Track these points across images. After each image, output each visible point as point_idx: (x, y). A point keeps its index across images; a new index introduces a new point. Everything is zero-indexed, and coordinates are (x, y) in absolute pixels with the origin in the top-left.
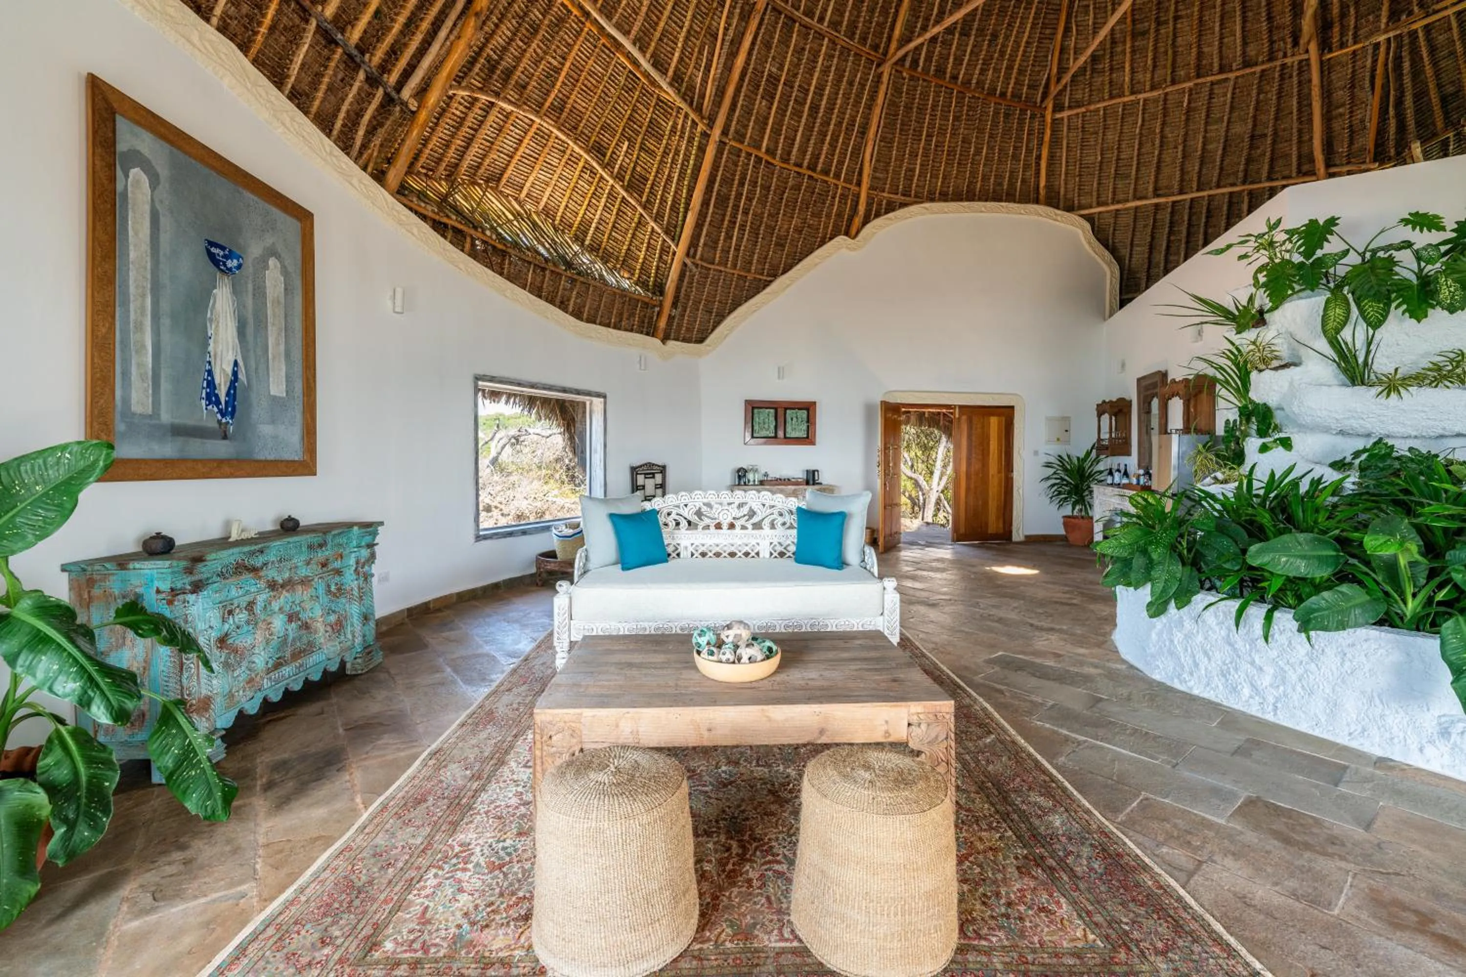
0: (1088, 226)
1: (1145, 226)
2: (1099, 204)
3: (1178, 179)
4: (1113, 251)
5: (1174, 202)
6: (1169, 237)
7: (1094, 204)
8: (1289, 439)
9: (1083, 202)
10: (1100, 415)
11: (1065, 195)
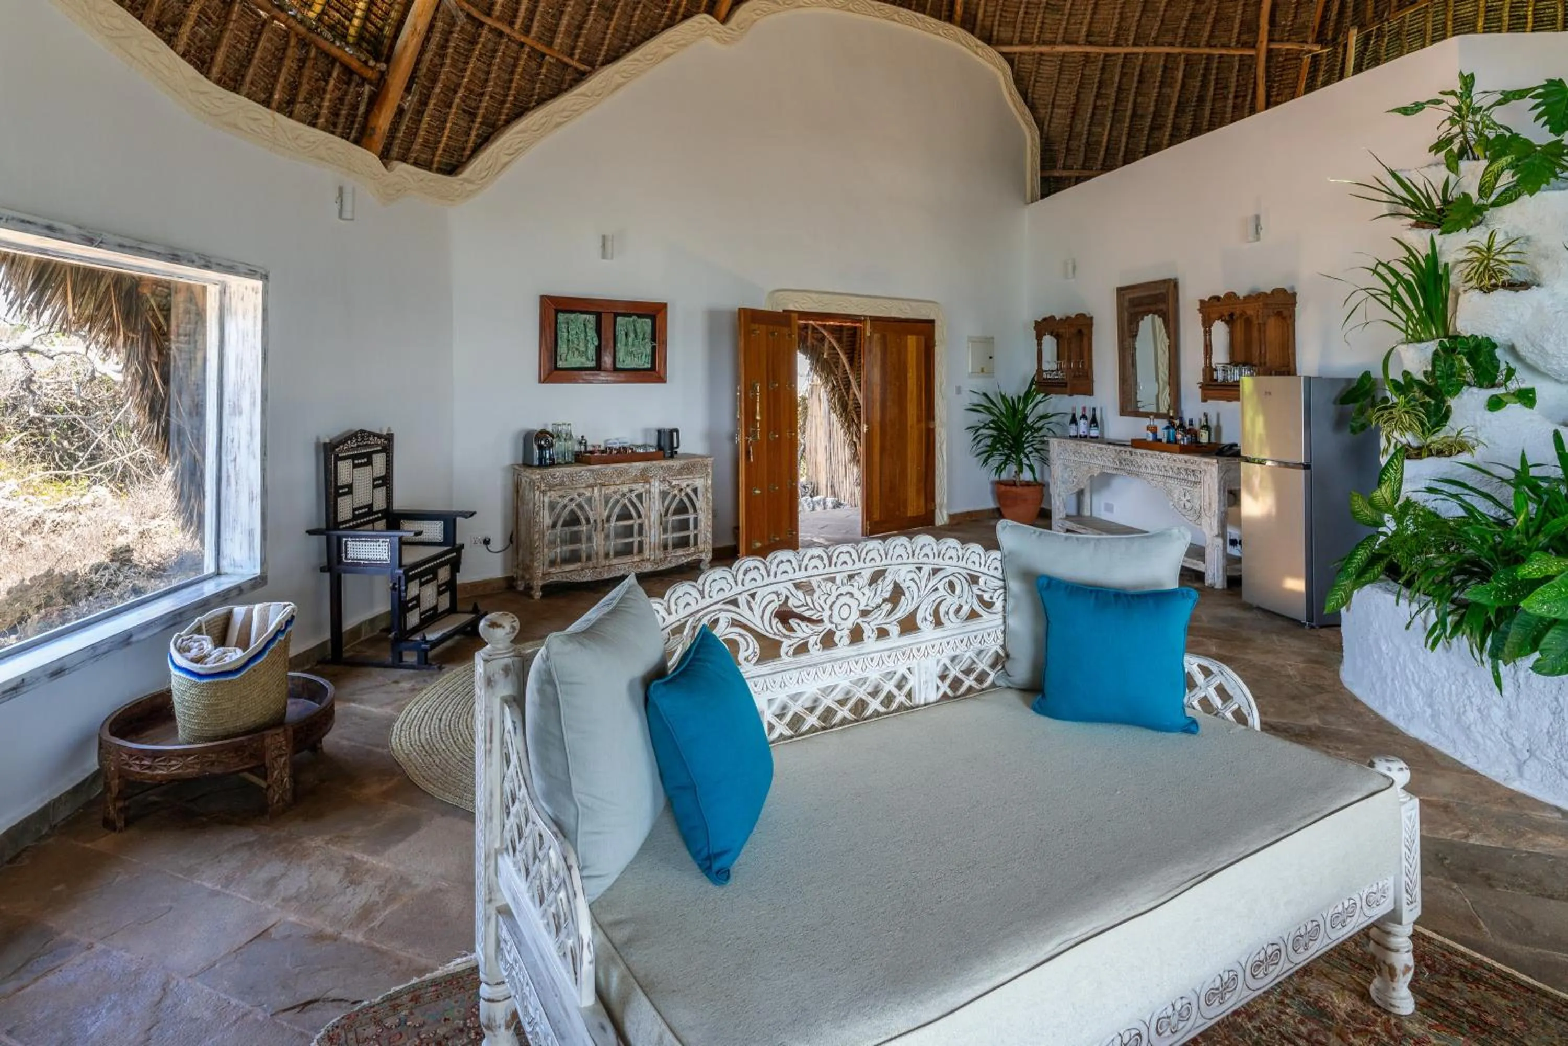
0: (1007, 66)
1: (1070, 82)
2: (1023, 42)
3: (1115, 25)
4: (1033, 108)
5: (1107, 55)
6: (1095, 101)
7: (1016, 40)
8: (1532, 390)
9: (1003, 35)
10: (1039, 337)
11: (983, 20)
